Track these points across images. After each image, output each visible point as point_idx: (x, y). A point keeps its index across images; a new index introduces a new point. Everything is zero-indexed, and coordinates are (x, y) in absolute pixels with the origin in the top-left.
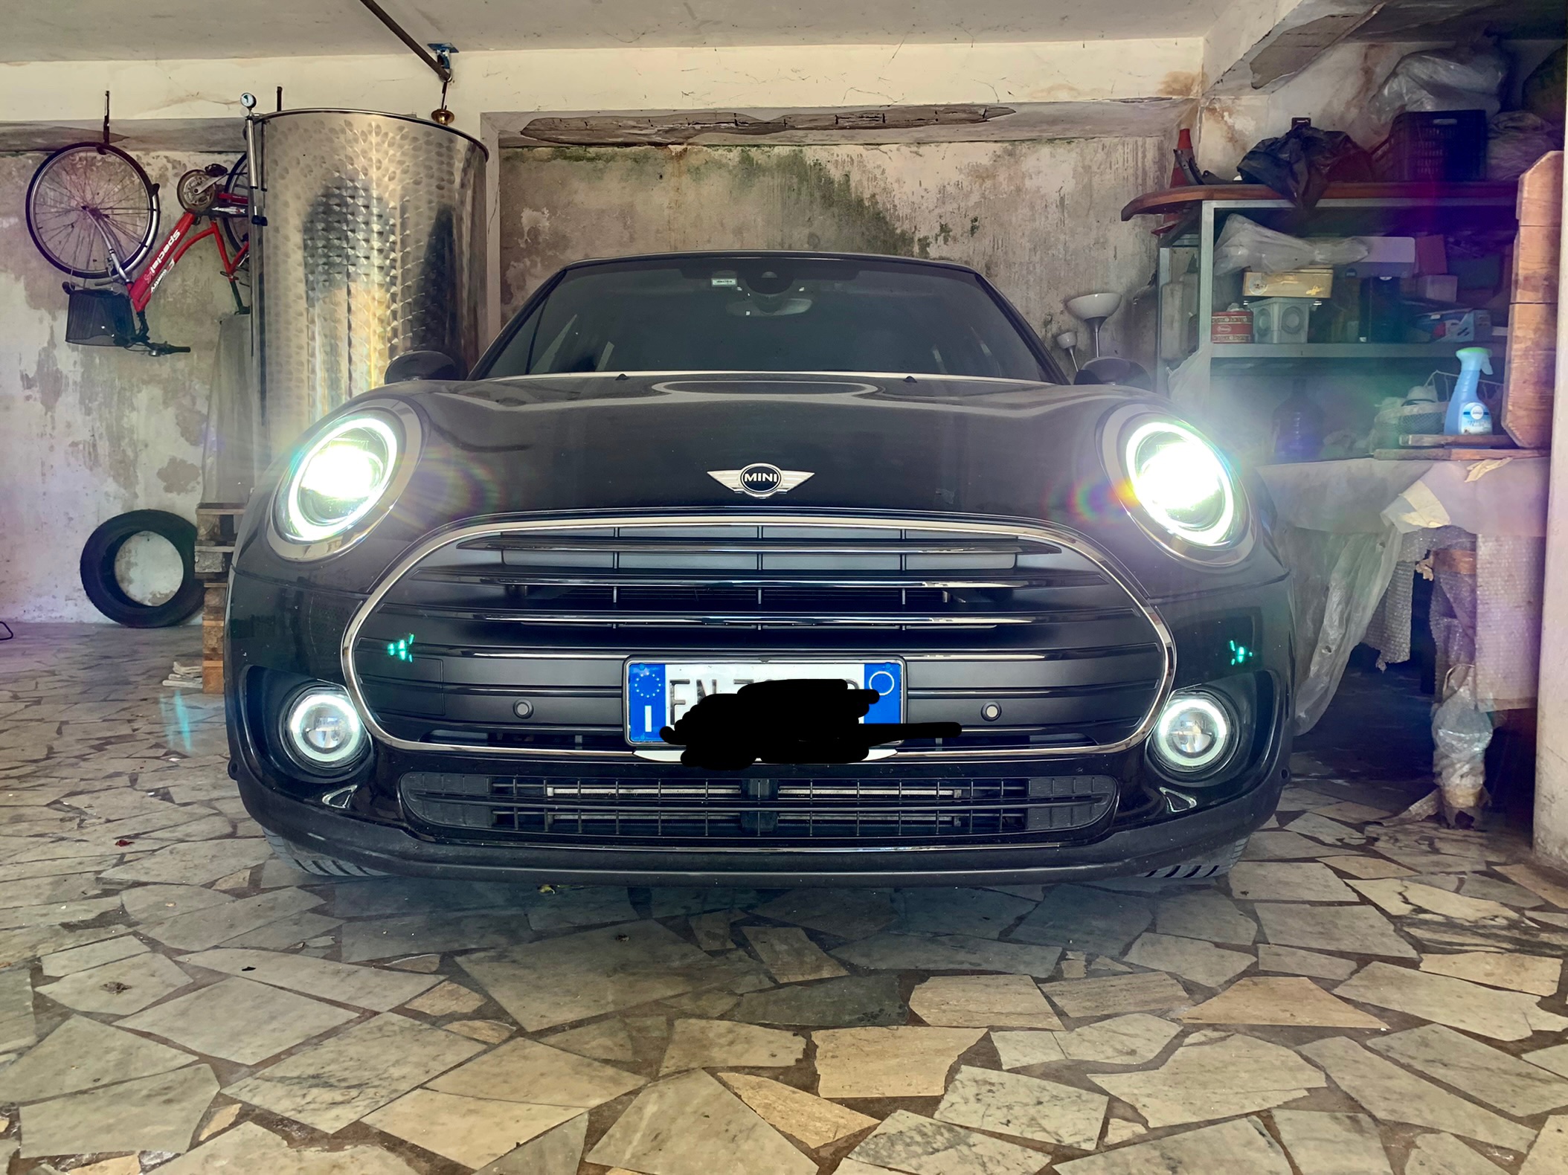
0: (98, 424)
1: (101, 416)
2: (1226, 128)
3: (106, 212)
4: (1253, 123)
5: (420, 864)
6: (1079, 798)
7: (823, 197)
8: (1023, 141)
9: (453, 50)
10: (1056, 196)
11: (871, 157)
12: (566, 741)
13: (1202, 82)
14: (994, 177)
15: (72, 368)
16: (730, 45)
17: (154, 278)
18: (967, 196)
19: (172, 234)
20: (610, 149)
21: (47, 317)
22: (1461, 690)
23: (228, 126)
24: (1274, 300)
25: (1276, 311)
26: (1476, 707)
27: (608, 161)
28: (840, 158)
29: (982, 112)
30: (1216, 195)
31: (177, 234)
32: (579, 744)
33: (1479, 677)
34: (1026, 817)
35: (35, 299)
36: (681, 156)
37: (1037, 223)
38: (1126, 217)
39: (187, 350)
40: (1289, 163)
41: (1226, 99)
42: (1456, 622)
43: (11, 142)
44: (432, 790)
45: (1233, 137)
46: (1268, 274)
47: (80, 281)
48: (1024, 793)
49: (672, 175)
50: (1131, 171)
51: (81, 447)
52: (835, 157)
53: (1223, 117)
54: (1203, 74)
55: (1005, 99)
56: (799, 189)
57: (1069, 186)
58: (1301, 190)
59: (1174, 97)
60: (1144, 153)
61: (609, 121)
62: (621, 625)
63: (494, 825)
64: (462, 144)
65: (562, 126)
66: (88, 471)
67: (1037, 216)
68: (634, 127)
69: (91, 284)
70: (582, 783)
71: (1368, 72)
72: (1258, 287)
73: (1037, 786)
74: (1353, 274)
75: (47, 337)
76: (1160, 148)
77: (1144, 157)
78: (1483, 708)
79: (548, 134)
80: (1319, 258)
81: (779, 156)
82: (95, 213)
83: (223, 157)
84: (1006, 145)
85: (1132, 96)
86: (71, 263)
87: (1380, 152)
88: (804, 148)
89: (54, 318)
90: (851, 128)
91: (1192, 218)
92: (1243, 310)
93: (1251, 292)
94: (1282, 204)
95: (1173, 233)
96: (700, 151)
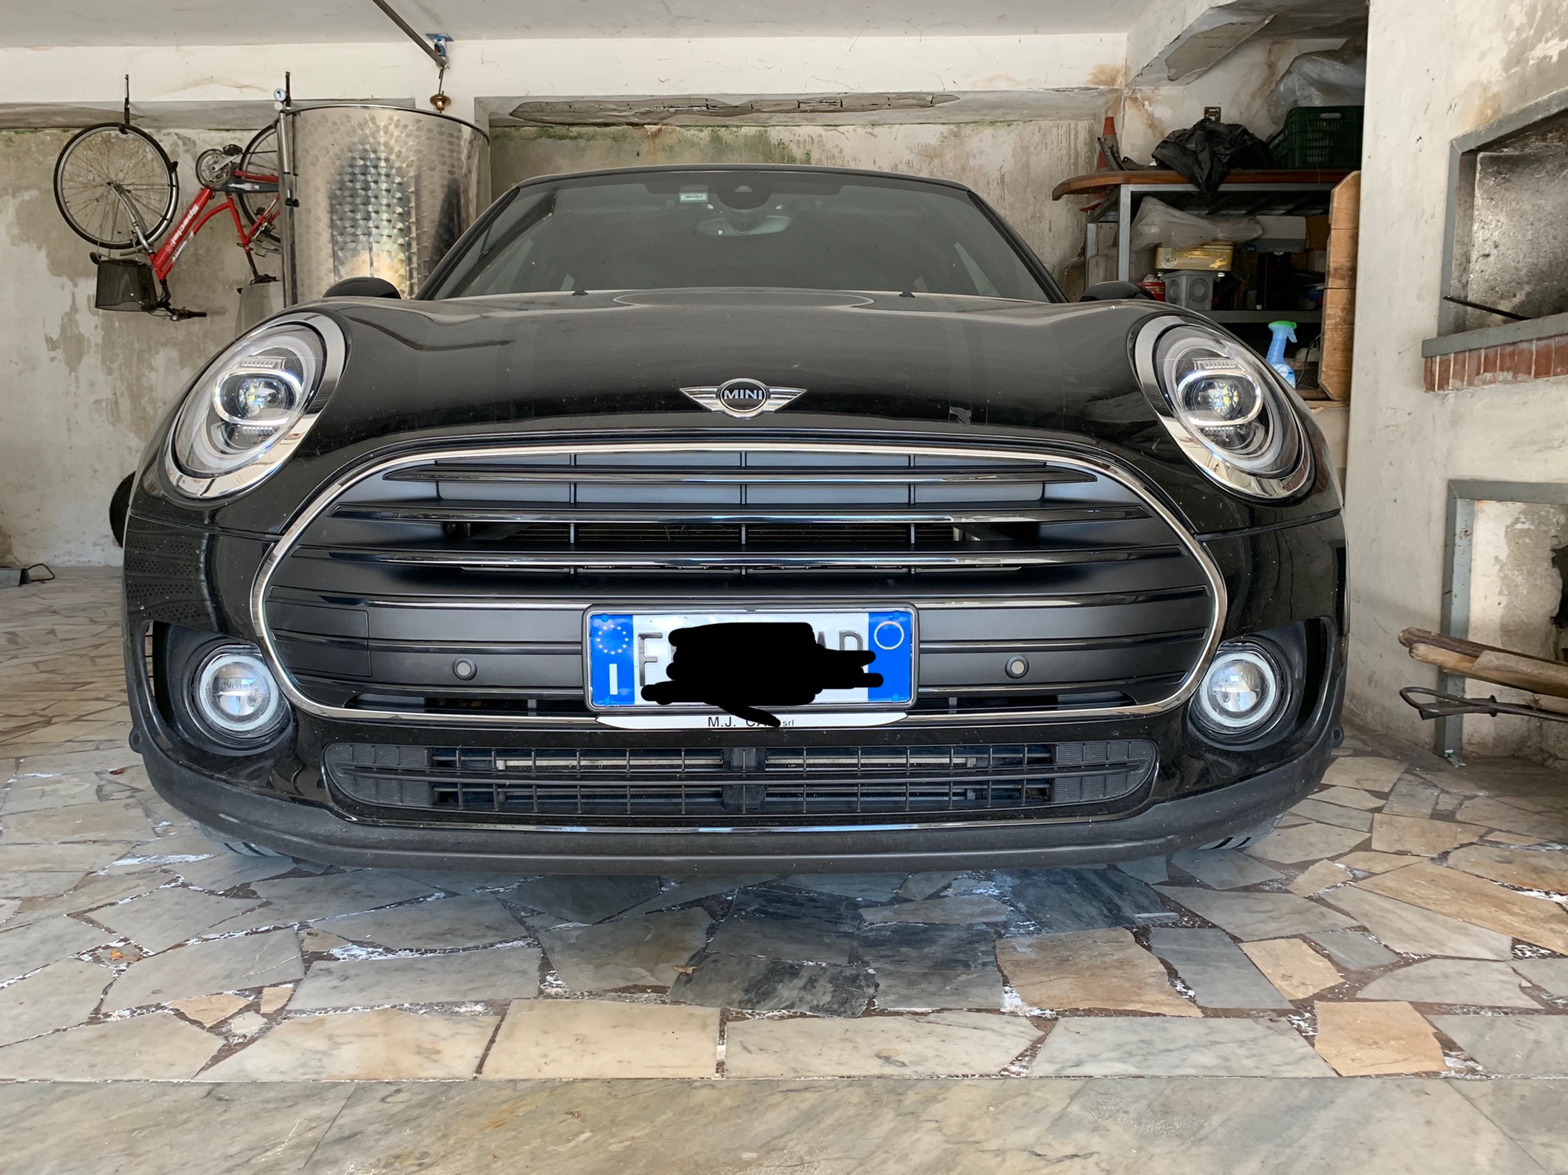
0: (119, 383)
1: (122, 376)
2: (1146, 115)
3: (130, 188)
4: (1170, 111)
5: (346, 850)
6: (1112, 766)
8: (967, 123)
9: (448, 39)
10: (997, 174)
11: (828, 134)
12: (517, 706)
13: (1126, 73)
14: (941, 156)
15: (93, 331)
16: (702, 36)
17: (175, 249)
19: (191, 207)
20: (591, 129)
21: (69, 284)
23: (239, 107)
24: (1180, 273)
25: (1184, 282)
27: (589, 139)
28: (801, 138)
29: (930, 98)
30: (1132, 180)
31: (196, 208)
32: (532, 710)
34: (1051, 789)
35: (57, 267)
36: (655, 135)
38: (1056, 198)
39: (203, 315)
40: (1195, 152)
41: (1147, 90)
43: (33, 120)
44: (362, 764)
45: (1153, 124)
46: (1178, 250)
47: (104, 251)
48: (1050, 761)
49: (648, 152)
50: (1064, 152)
51: (104, 404)
52: (797, 138)
53: (1144, 106)
54: (1126, 67)
55: (950, 88)
57: (1009, 165)
58: (1204, 178)
59: (1101, 87)
60: (1076, 134)
61: (592, 104)
62: (580, 570)
63: (434, 804)
64: (467, 132)
65: (548, 109)
66: (111, 428)
68: (613, 110)
69: (116, 254)
70: (537, 755)
71: (1271, 66)
72: (1168, 260)
73: (1066, 753)
74: (1252, 249)
75: (69, 303)
76: (1091, 131)
77: (1076, 138)
79: (538, 116)
80: (1220, 236)
81: (746, 136)
82: (119, 188)
83: (230, 134)
84: (952, 127)
85: (1063, 86)
86: (97, 235)
87: (1276, 141)
88: (769, 129)
89: (75, 285)
90: (812, 111)
91: (1113, 199)
92: (1156, 280)
93: (1163, 265)
94: (1190, 188)
95: (1098, 211)
96: (673, 131)
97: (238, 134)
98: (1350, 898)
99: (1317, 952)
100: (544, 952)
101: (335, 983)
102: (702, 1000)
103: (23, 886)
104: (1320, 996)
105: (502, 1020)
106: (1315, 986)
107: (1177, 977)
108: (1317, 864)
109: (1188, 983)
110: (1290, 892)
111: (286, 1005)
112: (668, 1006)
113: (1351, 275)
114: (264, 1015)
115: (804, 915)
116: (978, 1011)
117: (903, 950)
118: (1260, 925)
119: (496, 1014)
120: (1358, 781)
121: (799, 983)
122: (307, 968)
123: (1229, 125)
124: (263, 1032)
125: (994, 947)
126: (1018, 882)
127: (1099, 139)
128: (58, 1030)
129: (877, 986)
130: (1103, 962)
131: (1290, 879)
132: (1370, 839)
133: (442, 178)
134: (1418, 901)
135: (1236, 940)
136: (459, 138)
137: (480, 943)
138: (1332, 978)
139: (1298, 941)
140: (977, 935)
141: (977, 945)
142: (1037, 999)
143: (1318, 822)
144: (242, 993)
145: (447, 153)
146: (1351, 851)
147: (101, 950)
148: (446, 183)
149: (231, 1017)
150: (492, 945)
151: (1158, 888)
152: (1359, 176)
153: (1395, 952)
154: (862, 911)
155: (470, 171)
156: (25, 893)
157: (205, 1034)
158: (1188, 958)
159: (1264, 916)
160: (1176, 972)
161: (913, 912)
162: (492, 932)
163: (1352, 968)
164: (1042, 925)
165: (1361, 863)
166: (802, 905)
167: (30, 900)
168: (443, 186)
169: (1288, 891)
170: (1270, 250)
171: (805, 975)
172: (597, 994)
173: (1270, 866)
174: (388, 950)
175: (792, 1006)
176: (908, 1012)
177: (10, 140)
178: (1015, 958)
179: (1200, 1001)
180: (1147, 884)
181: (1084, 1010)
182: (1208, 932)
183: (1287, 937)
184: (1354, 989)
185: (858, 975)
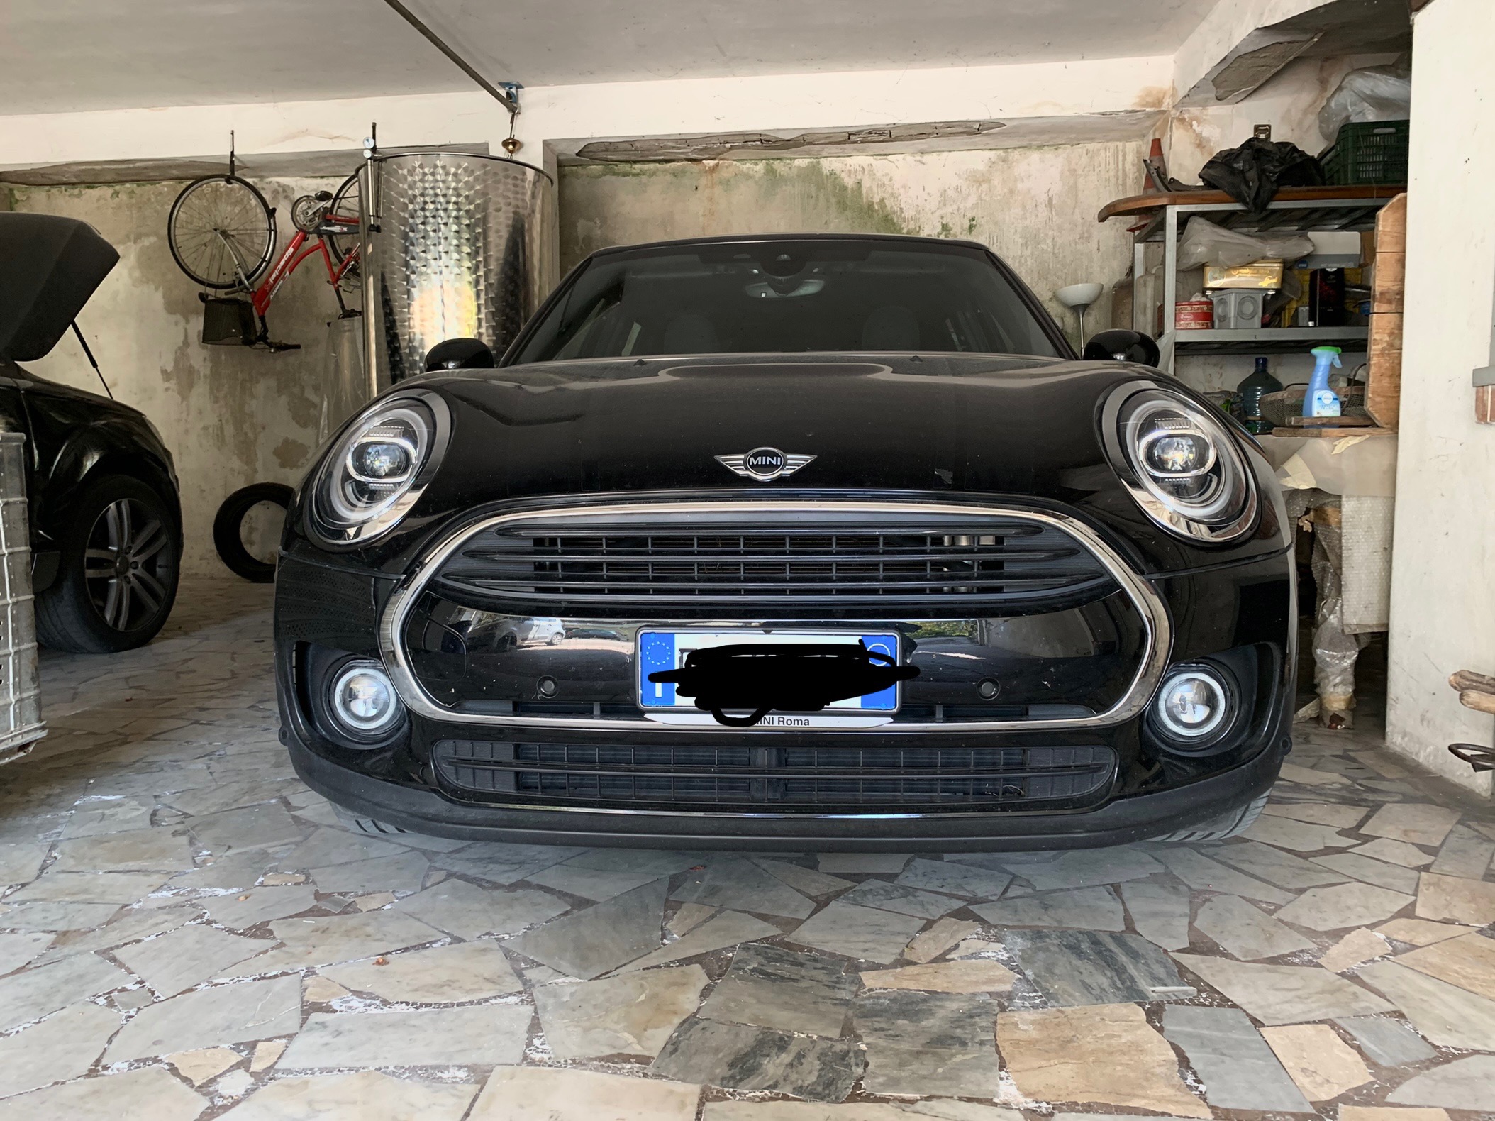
0: (224, 411)
1: (226, 404)
2: (1194, 135)
3: (234, 233)
4: (1219, 132)
5: (451, 826)
7: (839, 202)
8: (1015, 148)
9: (519, 87)
10: (1045, 197)
11: (879, 165)
13: (1173, 95)
14: (989, 181)
15: (202, 364)
16: (756, 75)
17: (272, 288)
18: (965, 199)
19: (287, 250)
20: (652, 166)
21: (182, 322)
22: (1332, 617)
23: (330, 156)
24: (1228, 291)
25: (1232, 300)
26: (1343, 630)
27: (651, 175)
28: (852, 168)
29: (977, 126)
30: (1178, 201)
31: (291, 250)
33: (1345, 607)
35: (172, 306)
36: (713, 169)
37: (1028, 220)
38: (1102, 219)
39: (297, 347)
40: (1242, 172)
41: (1195, 111)
42: (1329, 564)
43: (152, 174)
44: (462, 757)
45: (1200, 144)
46: (1228, 269)
47: (210, 291)
49: (707, 186)
50: (1112, 173)
51: (211, 430)
52: (848, 167)
53: (1191, 126)
54: (1174, 88)
55: (996, 115)
56: (817, 196)
57: (1057, 188)
58: (1252, 197)
59: (1148, 109)
60: (1124, 157)
61: (652, 143)
64: (530, 174)
65: (611, 148)
66: (217, 451)
67: (1028, 215)
68: (673, 147)
69: (221, 294)
71: (1323, 82)
72: (1216, 279)
74: (1304, 265)
75: (182, 338)
76: (1139, 152)
77: (1124, 159)
78: (1347, 631)
79: (602, 155)
80: (1269, 254)
81: (799, 167)
82: (224, 234)
83: (325, 181)
84: (1001, 152)
85: (1109, 110)
86: (205, 277)
87: (1328, 157)
88: (821, 160)
89: (187, 322)
90: (862, 142)
91: (1158, 219)
92: (1204, 299)
93: (1211, 284)
94: (1237, 207)
95: (1146, 230)
96: (730, 165)
97: (332, 180)
98: (1388, 975)
99: (1346, 1042)
100: (536, 1012)
101: (328, 1039)
102: (684, 1076)
103: (61, 919)
104: (1345, 1098)
105: (481, 1090)
106: (1340, 1085)
107: (1189, 1068)
108: (1353, 933)
109: (1199, 1076)
110: (1322, 967)
111: (276, 1063)
112: (649, 1081)
113: (1398, 299)
114: (252, 1074)
115: (803, 977)
116: (970, 1100)
117: (900, 1022)
118: (1286, 1006)
119: (476, 1082)
120: (1405, 832)
121: (786, 1058)
122: (304, 1021)
123: (1278, 144)
124: (250, 1092)
125: (995, 1022)
126: (1029, 944)
127: (1145, 161)
128: (56, 1083)
129: (866, 1065)
130: (1109, 1045)
131: (1323, 949)
132: (1414, 904)
133: (507, 218)
134: (1463, 982)
135: (1257, 1023)
136: (523, 180)
137: (475, 997)
138: (1361, 1076)
139: (1326, 1027)
140: (979, 1007)
141: (977, 1019)
142: (1033, 1088)
143: (1359, 881)
144: (237, 1047)
145: (511, 195)
146: (1393, 918)
147: (116, 993)
148: (510, 222)
149: (221, 1075)
150: (486, 1000)
151: (1177, 956)
152: (1405, 198)
153: (1433, 1045)
154: (863, 975)
155: (533, 211)
156: (61, 926)
157: (192, 1094)
158: (1203, 1043)
159: (1290, 995)
160: (1187, 1060)
161: (915, 977)
162: (490, 985)
163: (1384, 1062)
164: (1048, 997)
165: (1402, 932)
166: (801, 965)
167: (65, 933)
168: (508, 226)
169: (1319, 966)
170: (1323, 266)
171: (794, 1048)
172: (580, 1062)
173: (1301, 933)
174: (386, 1003)
175: (775, 1086)
176: (895, 1099)
177: (133, 192)
178: (1016, 1036)
179: (1212, 1099)
180: (1166, 951)
181: (1083, 1105)
182: (1229, 1012)
183: (1314, 1022)
184: (1384, 1091)
185: (848, 1052)
